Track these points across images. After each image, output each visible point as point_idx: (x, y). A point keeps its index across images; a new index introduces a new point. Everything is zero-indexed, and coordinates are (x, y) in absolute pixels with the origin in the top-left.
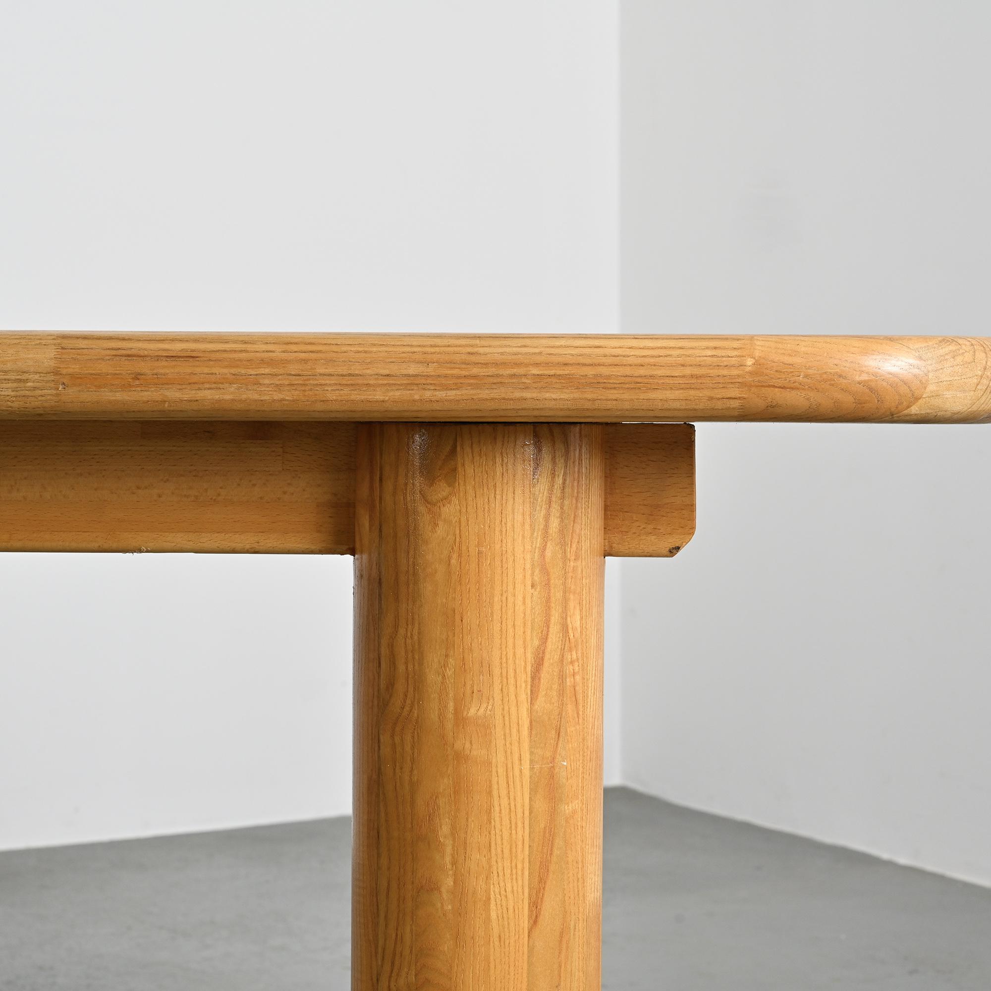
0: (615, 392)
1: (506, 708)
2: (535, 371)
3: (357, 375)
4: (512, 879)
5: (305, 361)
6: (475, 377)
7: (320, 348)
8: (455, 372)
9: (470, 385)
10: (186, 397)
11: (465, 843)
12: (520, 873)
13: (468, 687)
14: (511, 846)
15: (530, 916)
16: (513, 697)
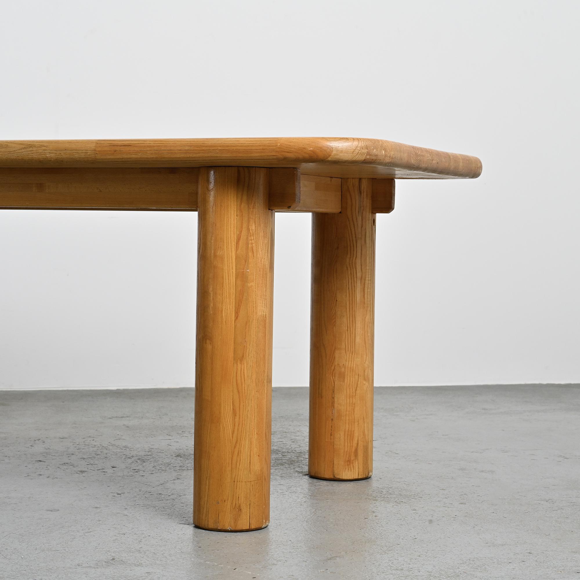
0: (241, 154)
1: (228, 252)
2: (220, 148)
3: (173, 150)
4: (229, 305)
5: (159, 146)
6: (203, 150)
7: (163, 142)
8: (199, 149)
9: (202, 152)
10: (128, 157)
11: (216, 293)
12: (232, 303)
13: (217, 246)
14: (229, 295)
15: (235, 316)
16: (230, 249)
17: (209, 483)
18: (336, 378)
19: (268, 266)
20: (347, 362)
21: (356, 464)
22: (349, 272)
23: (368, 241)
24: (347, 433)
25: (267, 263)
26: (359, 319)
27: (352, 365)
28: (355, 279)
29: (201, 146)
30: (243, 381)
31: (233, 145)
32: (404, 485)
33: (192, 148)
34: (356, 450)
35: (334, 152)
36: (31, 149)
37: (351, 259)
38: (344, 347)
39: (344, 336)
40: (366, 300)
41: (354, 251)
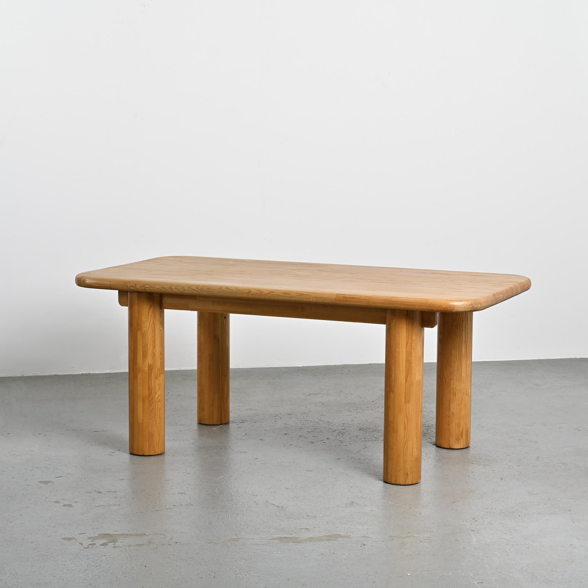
1: (402, 350)
4: (402, 375)
12: (404, 374)
15: (405, 381)
16: (403, 348)
17: (392, 461)
18: (451, 395)
19: (421, 356)
20: (457, 387)
21: (462, 441)
22: (459, 339)
23: (469, 322)
24: (457, 424)
25: (421, 354)
26: (464, 363)
27: (460, 388)
28: (462, 342)
29: (390, 301)
30: (409, 412)
31: (406, 302)
32: (487, 452)
33: (385, 302)
34: (462, 433)
35: (456, 308)
36: (302, 296)
37: (460, 331)
38: (456, 378)
39: (456, 373)
40: (468, 353)
41: (461, 327)
